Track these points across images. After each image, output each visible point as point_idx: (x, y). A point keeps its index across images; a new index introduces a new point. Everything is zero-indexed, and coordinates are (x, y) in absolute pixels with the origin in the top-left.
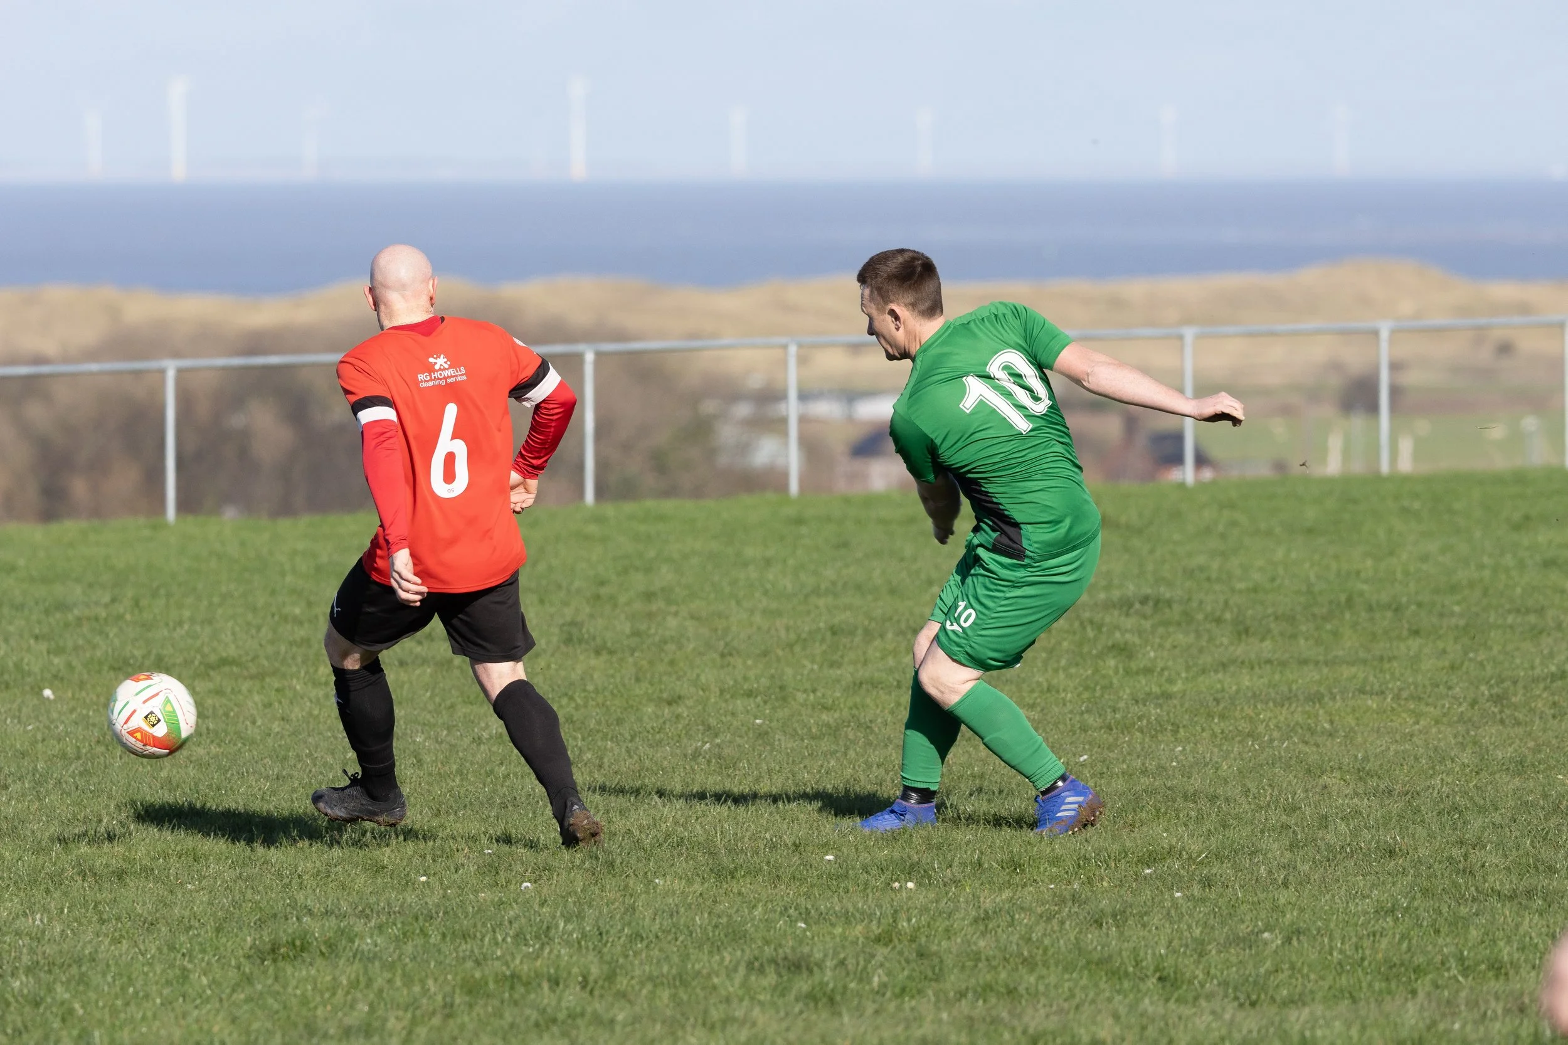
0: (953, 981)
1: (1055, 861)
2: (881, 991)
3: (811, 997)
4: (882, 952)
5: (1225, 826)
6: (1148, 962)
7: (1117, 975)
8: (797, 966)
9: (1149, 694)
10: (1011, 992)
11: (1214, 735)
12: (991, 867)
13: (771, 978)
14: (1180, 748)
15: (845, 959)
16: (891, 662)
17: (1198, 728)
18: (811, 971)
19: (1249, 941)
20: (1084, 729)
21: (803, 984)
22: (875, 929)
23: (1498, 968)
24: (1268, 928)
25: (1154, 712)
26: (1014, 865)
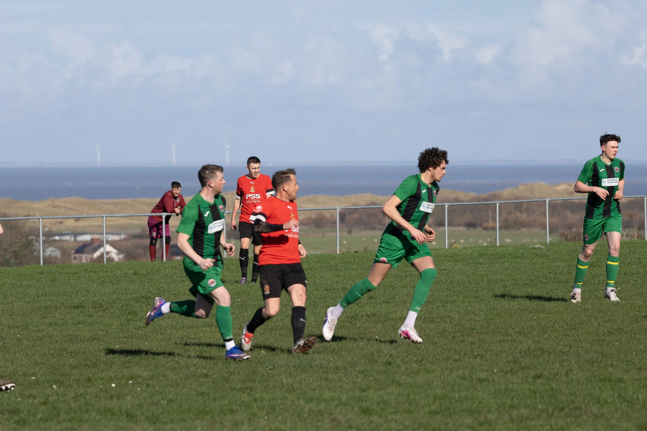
0: (63, 416)
1: (102, 379)
2: (40, 419)
3: (18, 422)
4: (43, 407)
5: (156, 368)
6: (124, 410)
7: (113, 414)
8: (15, 412)
9: (139, 327)
10: (80, 420)
11: (158, 340)
12: (82, 381)
13: (7, 415)
14: (147, 344)
15: (30, 410)
16: (62, 316)
17: (154, 337)
18: (19, 413)
19: (157, 403)
20: (119, 338)
21: (16, 418)
22: (42, 400)
23: (231, 411)
24: (163, 399)
25: (141, 332)
26: (89, 380)
